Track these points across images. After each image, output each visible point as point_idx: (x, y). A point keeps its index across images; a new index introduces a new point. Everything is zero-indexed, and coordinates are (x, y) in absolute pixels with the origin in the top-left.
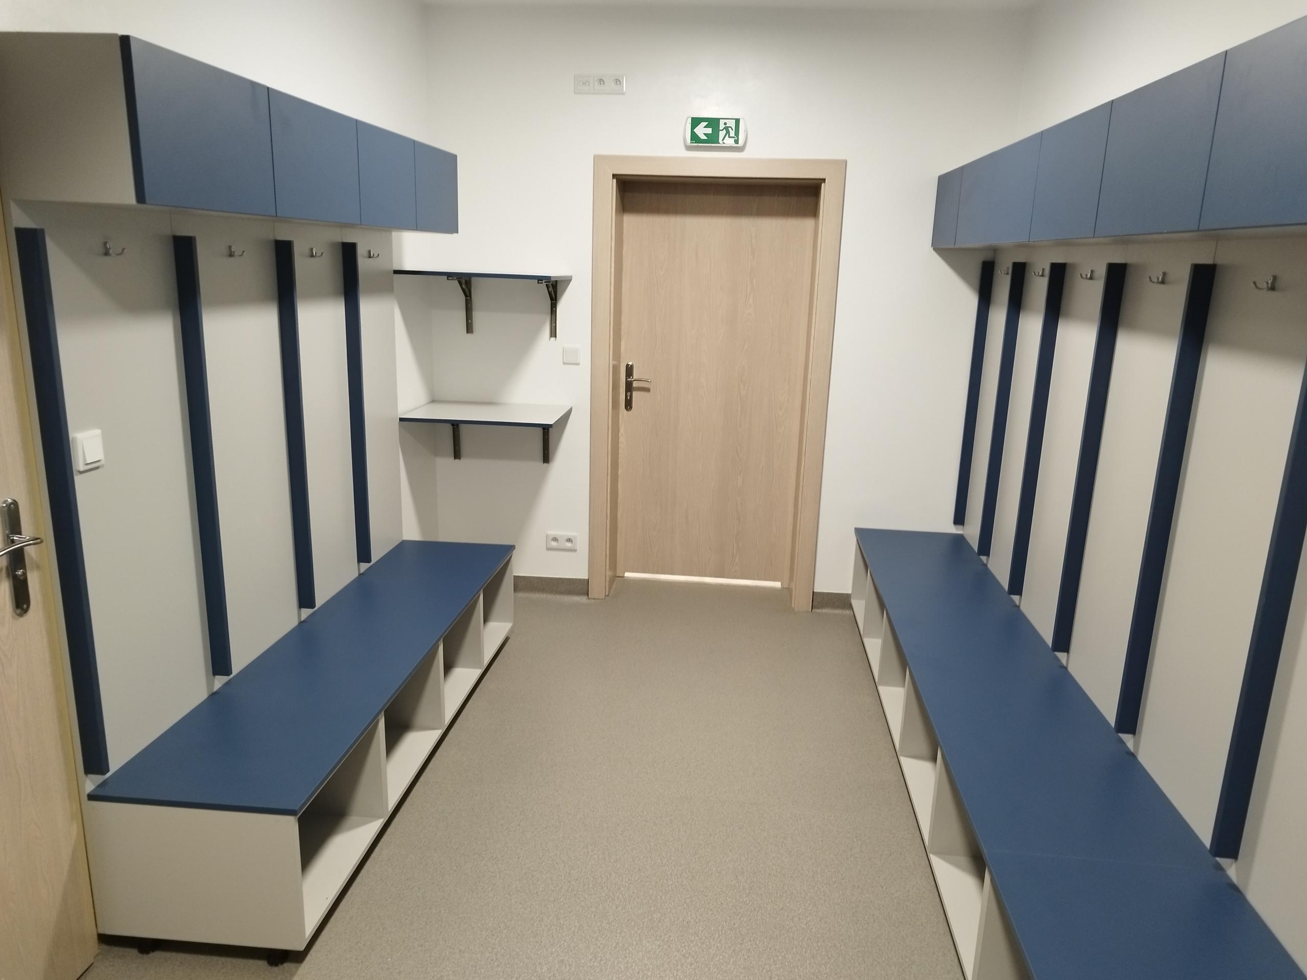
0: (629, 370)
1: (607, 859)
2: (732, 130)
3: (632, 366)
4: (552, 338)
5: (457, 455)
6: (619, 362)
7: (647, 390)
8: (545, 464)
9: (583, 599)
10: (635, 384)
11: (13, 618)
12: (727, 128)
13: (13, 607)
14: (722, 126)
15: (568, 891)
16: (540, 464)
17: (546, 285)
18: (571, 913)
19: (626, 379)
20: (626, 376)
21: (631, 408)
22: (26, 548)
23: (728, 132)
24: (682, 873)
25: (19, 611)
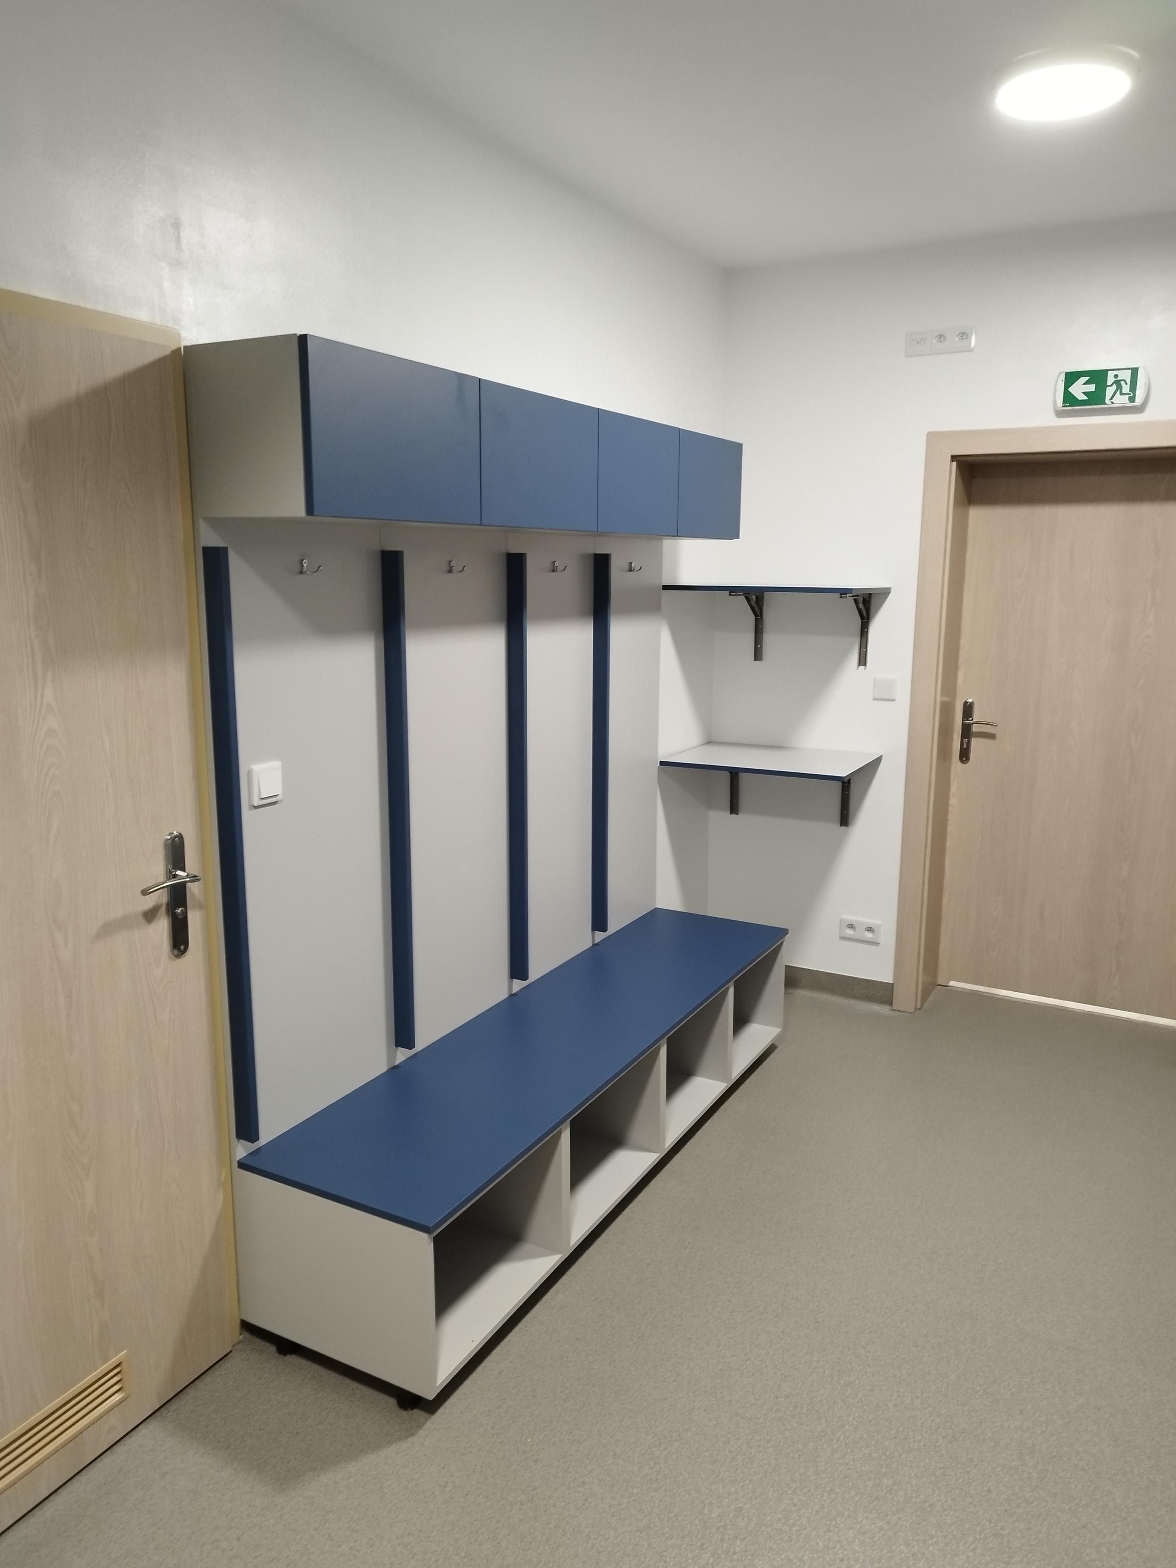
0: (968, 709)
1: (835, 1377)
2: (1127, 384)
3: (972, 704)
4: (860, 667)
5: (734, 809)
6: (954, 698)
7: (992, 736)
8: (842, 827)
9: (884, 1010)
10: (975, 728)
11: (170, 958)
12: (1118, 383)
13: (170, 947)
14: (1110, 379)
15: (771, 1410)
16: (836, 827)
17: (854, 599)
18: (768, 1442)
19: (963, 721)
20: (963, 717)
21: (968, 759)
22: (188, 885)
23: (1119, 387)
24: (939, 1427)
25: (176, 952)
